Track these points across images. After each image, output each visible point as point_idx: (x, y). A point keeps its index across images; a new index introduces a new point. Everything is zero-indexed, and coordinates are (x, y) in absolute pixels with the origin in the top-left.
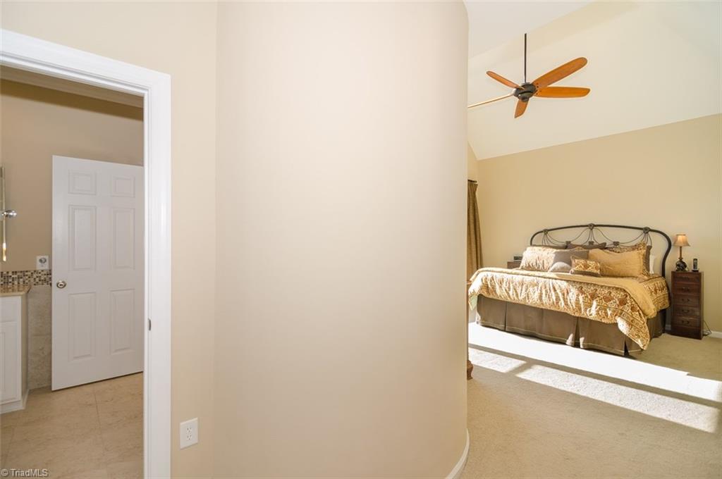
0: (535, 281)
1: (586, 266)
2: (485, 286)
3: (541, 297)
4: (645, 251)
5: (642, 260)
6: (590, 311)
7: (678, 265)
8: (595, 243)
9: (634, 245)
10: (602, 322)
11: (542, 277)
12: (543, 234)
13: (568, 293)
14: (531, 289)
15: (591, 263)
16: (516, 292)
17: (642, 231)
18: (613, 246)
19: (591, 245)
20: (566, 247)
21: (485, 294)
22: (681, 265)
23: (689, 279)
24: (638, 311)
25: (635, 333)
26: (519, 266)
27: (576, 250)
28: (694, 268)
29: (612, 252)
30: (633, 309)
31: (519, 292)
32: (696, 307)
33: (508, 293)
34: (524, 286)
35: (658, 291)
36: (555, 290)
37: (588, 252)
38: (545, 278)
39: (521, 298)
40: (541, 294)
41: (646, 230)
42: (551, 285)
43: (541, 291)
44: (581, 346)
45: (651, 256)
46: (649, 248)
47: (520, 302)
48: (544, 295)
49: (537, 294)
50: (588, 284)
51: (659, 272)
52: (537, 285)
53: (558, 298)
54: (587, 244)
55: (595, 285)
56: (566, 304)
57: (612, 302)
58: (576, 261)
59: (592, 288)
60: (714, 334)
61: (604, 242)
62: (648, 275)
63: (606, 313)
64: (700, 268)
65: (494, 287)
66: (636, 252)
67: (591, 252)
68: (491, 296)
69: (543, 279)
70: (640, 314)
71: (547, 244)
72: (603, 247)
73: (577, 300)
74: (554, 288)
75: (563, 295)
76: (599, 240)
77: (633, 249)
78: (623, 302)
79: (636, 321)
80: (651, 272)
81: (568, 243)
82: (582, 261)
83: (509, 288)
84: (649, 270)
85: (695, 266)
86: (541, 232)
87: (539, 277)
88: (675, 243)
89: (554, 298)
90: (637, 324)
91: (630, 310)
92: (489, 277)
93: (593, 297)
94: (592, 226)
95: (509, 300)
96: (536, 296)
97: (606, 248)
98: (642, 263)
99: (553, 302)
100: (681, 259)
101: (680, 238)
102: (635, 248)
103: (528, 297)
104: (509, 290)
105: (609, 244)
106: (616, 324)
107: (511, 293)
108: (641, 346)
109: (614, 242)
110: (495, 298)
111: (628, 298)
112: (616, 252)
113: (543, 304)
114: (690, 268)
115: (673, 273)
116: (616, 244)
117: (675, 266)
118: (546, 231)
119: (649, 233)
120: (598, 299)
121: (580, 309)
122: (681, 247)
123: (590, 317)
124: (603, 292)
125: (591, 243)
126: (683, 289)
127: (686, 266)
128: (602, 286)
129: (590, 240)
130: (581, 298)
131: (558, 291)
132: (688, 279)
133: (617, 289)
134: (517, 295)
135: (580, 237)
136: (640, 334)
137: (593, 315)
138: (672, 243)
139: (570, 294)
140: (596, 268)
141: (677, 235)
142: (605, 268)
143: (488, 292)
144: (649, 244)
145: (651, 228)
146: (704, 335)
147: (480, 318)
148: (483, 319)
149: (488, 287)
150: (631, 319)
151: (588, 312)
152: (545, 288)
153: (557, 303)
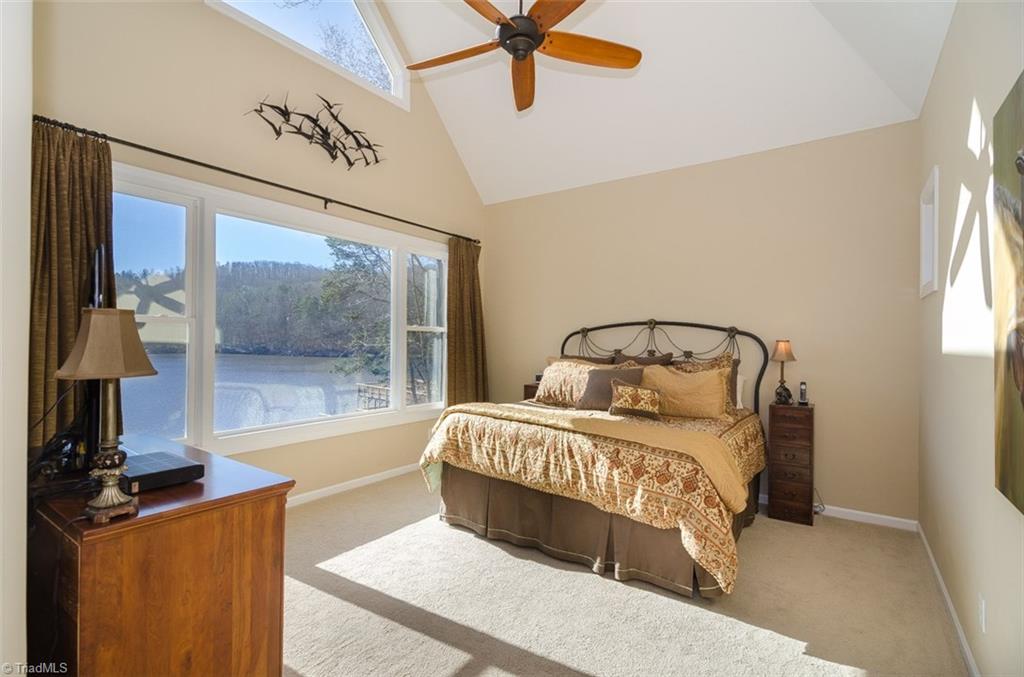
0: (539, 435)
1: (636, 399)
2: (452, 445)
3: (546, 468)
4: (729, 369)
5: (725, 387)
6: (631, 503)
7: (778, 394)
8: (657, 354)
9: (715, 356)
10: (653, 527)
11: (550, 427)
12: (580, 336)
13: (594, 463)
14: (530, 452)
15: (644, 393)
16: (505, 457)
17: (725, 334)
18: (682, 359)
19: (652, 358)
20: (612, 361)
21: (453, 461)
22: (783, 395)
23: (795, 418)
24: (718, 505)
25: (712, 556)
26: (533, 396)
27: (625, 366)
28: (801, 397)
29: (679, 372)
30: (708, 501)
31: (510, 456)
32: (806, 468)
33: (491, 460)
34: (520, 445)
35: (749, 444)
36: (572, 456)
37: (642, 371)
38: (556, 428)
39: (513, 471)
40: (547, 463)
41: (733, 332)
42: (566, 445)
43: (547, 456)
44: (617, 577)
45: (739, 377)
46: (737, 363)
47: (511, 479)
48: (552, 466)
49: (540, 463)
50: (629, 443)
51: (751, 406)
52: (541, 444)
53: (575, 471)
54: (645, 355)
55: (642, 446)
56: (590, 487)
57: (670, 484)
58: (620, 388)
59: (636, 453)
60: (831, 510)
61: (670, 351)
62: (734, 413)
63: (660, 509)
64: (811, 399)
65: (468, 446)
66: (715, 372)
67: (647, 370)
68: (462, 465)
69: (553, 432)
70: (720, 511)
71: (587, 355)
72: (667, 361)
73: (610, 479)
74: (570, 451)
75: (586, 466)
76: (663, 348)
77: (713, 367)
78: (690, 486)
79: (713, 529)
80: (740, 406)
81: (618, 352)
82: (629, 390)
83: (494, 449)
84: (735, 404)
85: (803, 394)
86: (578, 333)
87: (546, 426)
88: (773, 356)
89: (569, 472)
90: (716, 535)
91: (703, 504)
92: (461, 426)
93: (639, 472)
94: (652, 324)
95: (493, 474)
96: (537, 469)
97: (672, 364)
98: (725, 392)
99: (568, 481)
100: (782, 382)
101: (782, 346)
102: (715, 363)
103: (525, 468)
104: (494, 454)
105: (677, 355)
106: (678, 531)
107: (496, 459)
108: (722, 585)
109: (685, 352)
110: (470, 468)
111: (699, 476)
112: (686, 371)
113: (550, 485)
114: (796, 398)
115: (771, 407)
116: (688, 354)
117: (774, 394)
118: (585, 332)
119: (737, 336)
120: (646, 476)
121: (614, 498)
122: (783, 363)
123: (633, 516)
124: (655, 463)
125: (651, 353)
126: (786, 437)
127: (790, 396)
128: (654, 450)
129: (649, 348)
130: (615, 472)
131: (577, 458)
132: (793, 419)
133: (681, 455)
134: (506, 464)
135: (635, 343)
136: (722, 558)
137: (638, 512)
138: (770, 356)
139: (598, 464)
140: (653, 402)
141: (777, 341)
142: (669, 401)
143: (457, 456)
144: (735, 357)
145: (739, 329)
146: (816, 513)
147: (444, 509)
148: (449, 511)
149: (458, 445)
150: (705, 524)
151: (628, 506)
152: (555, 450)
153: (575, 483)
